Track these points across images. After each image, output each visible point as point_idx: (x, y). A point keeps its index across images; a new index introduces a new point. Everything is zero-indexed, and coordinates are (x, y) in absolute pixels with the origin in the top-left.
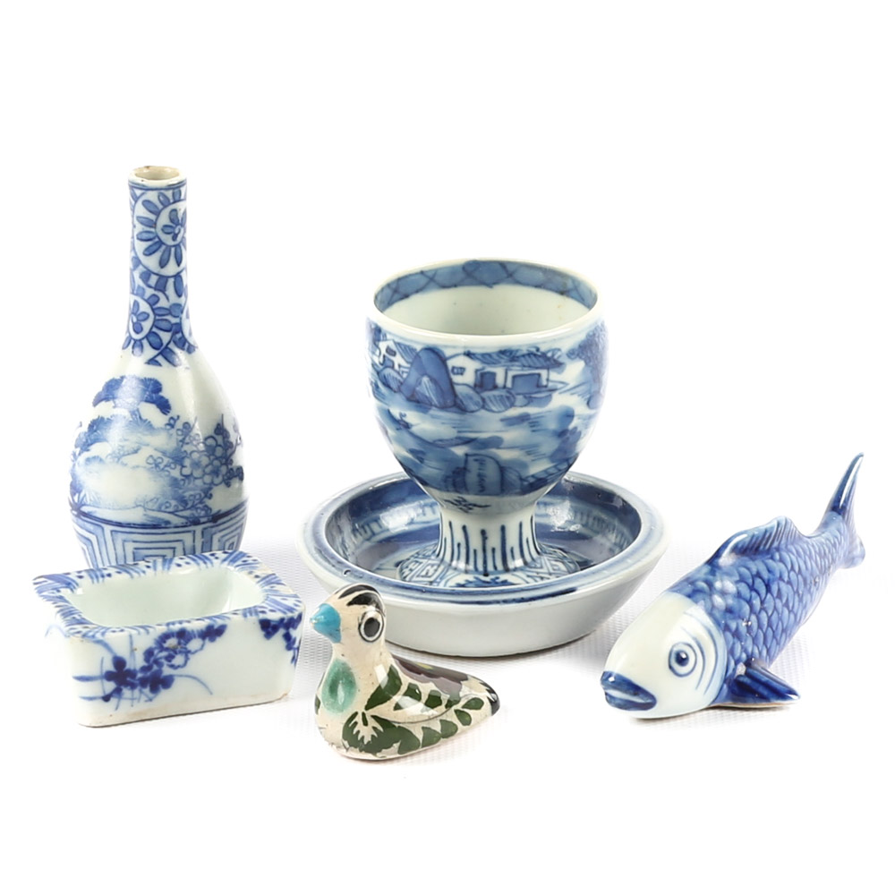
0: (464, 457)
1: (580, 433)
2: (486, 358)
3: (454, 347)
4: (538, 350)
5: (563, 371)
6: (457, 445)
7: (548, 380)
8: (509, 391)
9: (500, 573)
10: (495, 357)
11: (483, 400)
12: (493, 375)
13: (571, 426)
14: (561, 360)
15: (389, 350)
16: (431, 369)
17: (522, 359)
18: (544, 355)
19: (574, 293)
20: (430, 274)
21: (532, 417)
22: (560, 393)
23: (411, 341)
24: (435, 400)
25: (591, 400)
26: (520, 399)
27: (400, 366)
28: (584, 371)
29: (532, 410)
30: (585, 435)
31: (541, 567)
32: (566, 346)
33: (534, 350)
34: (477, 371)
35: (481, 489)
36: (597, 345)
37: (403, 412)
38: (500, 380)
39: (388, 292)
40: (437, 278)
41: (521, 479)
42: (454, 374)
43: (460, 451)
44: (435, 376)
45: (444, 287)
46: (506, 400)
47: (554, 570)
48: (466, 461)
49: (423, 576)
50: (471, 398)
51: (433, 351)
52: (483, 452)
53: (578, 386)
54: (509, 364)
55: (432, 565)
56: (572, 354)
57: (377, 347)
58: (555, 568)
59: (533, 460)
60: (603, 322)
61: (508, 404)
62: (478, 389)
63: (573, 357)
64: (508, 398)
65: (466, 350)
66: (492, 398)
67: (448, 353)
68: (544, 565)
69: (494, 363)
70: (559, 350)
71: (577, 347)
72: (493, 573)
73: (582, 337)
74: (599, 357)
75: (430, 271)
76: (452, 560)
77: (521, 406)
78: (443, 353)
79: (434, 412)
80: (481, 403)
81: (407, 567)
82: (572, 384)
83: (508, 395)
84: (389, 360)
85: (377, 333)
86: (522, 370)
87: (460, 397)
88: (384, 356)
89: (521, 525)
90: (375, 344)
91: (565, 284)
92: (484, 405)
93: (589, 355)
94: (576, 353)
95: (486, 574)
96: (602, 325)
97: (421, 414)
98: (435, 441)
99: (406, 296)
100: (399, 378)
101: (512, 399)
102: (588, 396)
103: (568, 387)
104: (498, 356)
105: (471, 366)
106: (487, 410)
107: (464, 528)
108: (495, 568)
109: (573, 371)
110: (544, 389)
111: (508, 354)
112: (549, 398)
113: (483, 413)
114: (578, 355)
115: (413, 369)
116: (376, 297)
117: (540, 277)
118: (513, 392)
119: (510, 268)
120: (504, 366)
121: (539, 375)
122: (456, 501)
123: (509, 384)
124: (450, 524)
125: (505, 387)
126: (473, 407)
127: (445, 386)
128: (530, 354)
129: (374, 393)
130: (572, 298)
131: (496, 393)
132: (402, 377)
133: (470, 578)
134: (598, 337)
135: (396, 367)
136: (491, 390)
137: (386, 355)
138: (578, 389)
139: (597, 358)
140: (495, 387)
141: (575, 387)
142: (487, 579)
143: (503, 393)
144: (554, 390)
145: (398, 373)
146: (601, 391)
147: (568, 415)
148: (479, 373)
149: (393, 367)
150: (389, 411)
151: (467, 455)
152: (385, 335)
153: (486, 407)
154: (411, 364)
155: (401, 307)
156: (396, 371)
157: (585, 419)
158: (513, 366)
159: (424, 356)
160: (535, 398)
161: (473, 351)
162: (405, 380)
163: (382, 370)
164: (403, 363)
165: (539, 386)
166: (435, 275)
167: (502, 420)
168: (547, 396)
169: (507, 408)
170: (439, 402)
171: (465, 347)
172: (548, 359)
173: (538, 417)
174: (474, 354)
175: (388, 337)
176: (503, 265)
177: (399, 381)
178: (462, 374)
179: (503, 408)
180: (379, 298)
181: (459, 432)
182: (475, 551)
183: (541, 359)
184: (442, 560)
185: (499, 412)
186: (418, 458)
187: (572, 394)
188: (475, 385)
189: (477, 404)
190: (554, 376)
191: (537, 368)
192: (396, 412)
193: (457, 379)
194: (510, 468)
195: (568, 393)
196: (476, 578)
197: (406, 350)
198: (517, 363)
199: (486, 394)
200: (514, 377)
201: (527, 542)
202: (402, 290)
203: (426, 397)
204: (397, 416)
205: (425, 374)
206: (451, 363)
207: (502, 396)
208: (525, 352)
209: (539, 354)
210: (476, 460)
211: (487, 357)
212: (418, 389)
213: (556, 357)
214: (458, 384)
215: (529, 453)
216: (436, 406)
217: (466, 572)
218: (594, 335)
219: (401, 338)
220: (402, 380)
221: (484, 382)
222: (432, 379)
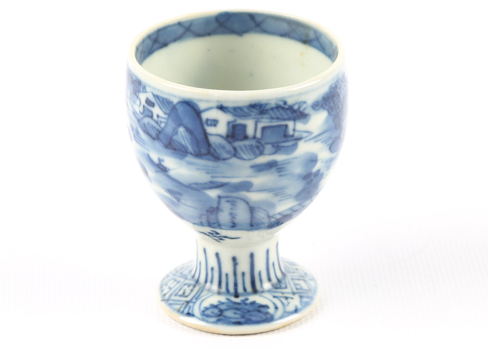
0: (217, 199)
1: (322, 174)
2: (237, 111)
3: (208, 101)
4: (285, 103)
5: (307, 122)
6: (211, 188)
7: (294, 130)
8: (258, 141)
9: (249, 294)
10: (246, 110)
11: (235, 149)
12: (244, 127)
13: (315, 170)
14: (307, 111)
15: (148, 102)
16: (187, 121)
17: (271, 112)
18: (291, 108)
19: (316, 43)
20: (187, 25)
21: (279, 163)
22: (306, 141)
23: (169, 94)
24: (190, 149)
25: (333, 145)
26: (268, 148)
27: (158, 116)
28: (327, 121)
29: (279, 157)
30: (326, 175)
31: (286, 288)
32: (311, 98)
33: (281, 104)
34: (229, 123)
35: (232, 225)
36: (338, 95)
37: (161, 158)
38: (250, 131)
39: (149, 42)
40: (193, 28)
41: (269, 217)
42: (208, 125)
43: (213, 193)
44: (190, 126)
45: (199, 35)
46: (255, 149)
47: (297, 289)
48: (219, 202)
49: (180, 296)
50: (223, 147)
51: (189, 105)
52: (235, 194)
53: (321, 134)
54: (259, 116)
55: (189, 285)
56: (316, 106)
57: (138, 97)
58: (298, 287)
59: (280, 201)
60: (344, 73)
61: (257, 152)
62: (230, 139)
63: (317, 108)
64: (257, 147)
65: (219, 104)
66: (244, 148)
67: (202, 106)
68: (288, 286)
69: (246, 116)
70: (305, 102)
71: (320, 99)
72: (243, 295)
73: (325, 90)
74: (340, 106)
75: (187, 22)
76: (206, 281)
77: (270, 154)
78: (197, 106)
79: (189, 158)
80: (233, 152)
81: (166, 285)
82: (316, 133)
83: (258, 144)
84: (149, 110)
85: (137, 85)
86: (271, 122)
87: (214, 146)
88: (144, 107)
89: (268, 252)
90: (135, 94)
91: (307, 35)
92: (235, 154)
93: (332, 105)
94: (320, 104)
95: (237, 295)
96: (343, 77)
97: (178, 161)
98: (190, 184)
99: (165, 45)
100: (157, 127)
101: (261, 148)
102: (330, 142)
103: (313, 136)
104: (249, 109)
105: (224, 119)
106: (238, 158)
107: (217, 255)
108: (245, 289)
109: (318, 121)
110: (291, 138)
111: (258, 107)
112: (295, 146)
113: (234, 161)
114: (322, 106)
115: (170, 120)
116: (137, 49)
117: (285, 27)
118: (263, 142)
119: (258, 19)
120: (254, 118)
121: (286, 126)
122: (210, 233)
123: (259, 135)
124: (205, 250)
125: (254, 137)
126: (225, 155)
127: (200, 137)
128: (278, 107)
129: (135, 136)
130: (314, 47)
131: (247, 143)
132: (160, 126)
133: (223, 299)
134: (340, 88)
135: (155, 117)
136: (242, 140)
137: (146, 106)
138: (321, 137)
139: (338, 107)
140: (246, 137)
141: (318, 136)
142: (238, 300)
143: (254, 143)
144: (299, 139)
145: (157, 123)
146: (342, 136)
147: (313, 160)
148: (231, 125)
149: (152, 117)
150: (148, 155)
151: (219, 197)
152: (144, 88)
153: (238, 155)
154: (169, 115)
155: (160, 57)
156: (155, 121)
157: (326, 163)
158: (262, 118)
159: (181, 109)
160: (283, 147)
161: (225, 105)
162: (163, 129)
163: (142, 119)
164: (161, 114)
165: (286, 136)
166: (191, 25)
167: (252, 167)
168: (293, 145)
169: (256, 156)
170: (195, 151)
171: (218, 101)
172: (294, 111)
173: (284, 164)
174: (226, 108)
175: (148, 89)
176: (252, 16)
177: (158, 130)
178: (215, 125)
179: (253, 157)
180: (140, 49)
181: (212, 177)
182: (227, 275)
183: (289, 112)
184: (197, 281)
185: (249, 160)
186: (175, 197)
187: (316, 142)
188: (228, 136)
189: (228, 152)
190: (300, 126)
191: (285, 120)
192: (155, 157)
193: (210, 130)
194: (259, 208)
195: (313, 141)
196: (228, 299)
197: (164, 102)
198: (266, 116)
199: (237, 144)
200: (264, 129)
201: (273, 265)
202: (162, 40)
203: (182, 145)
204: (156, 161)
205: (180, 124)
206: (205, 116)
207: (252, 145)
208: (273, 105)
209: (286, 106)
210: (228, 201)
211: (239, 110)
212: (175, 138)
213: (301, 109)
214: (211, 135)
215: (276, 195)
216: (191, 154)
217: (219, 293)
218: (336, 86)
219: (159, 91)
220: (160, 129)
221: (235, 133)
222: (188, 130)
